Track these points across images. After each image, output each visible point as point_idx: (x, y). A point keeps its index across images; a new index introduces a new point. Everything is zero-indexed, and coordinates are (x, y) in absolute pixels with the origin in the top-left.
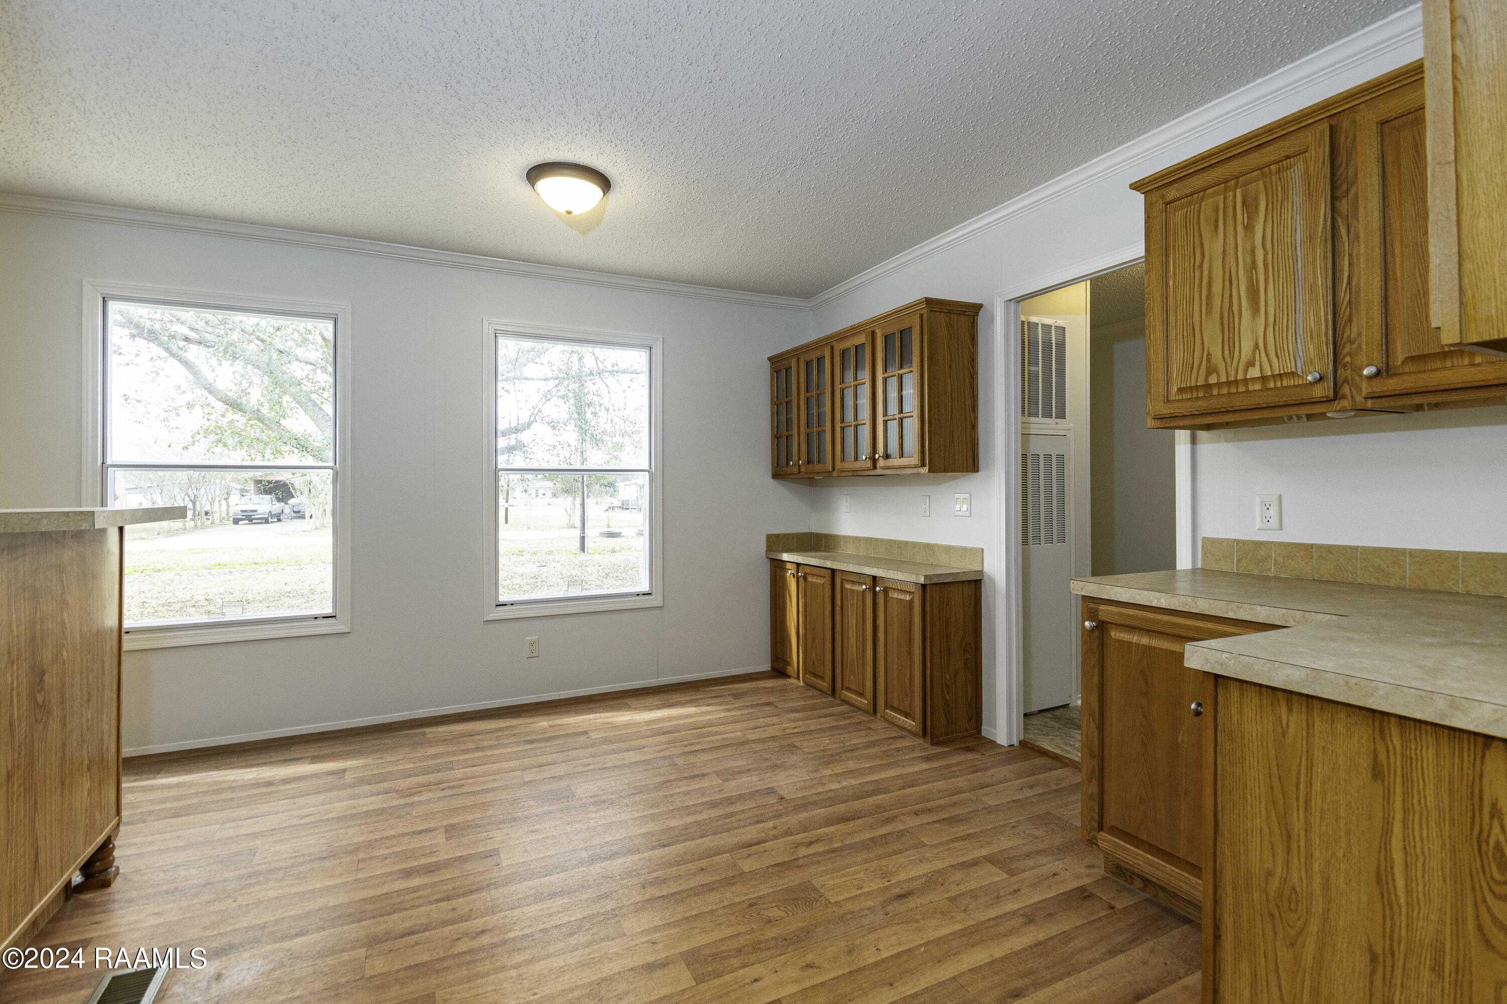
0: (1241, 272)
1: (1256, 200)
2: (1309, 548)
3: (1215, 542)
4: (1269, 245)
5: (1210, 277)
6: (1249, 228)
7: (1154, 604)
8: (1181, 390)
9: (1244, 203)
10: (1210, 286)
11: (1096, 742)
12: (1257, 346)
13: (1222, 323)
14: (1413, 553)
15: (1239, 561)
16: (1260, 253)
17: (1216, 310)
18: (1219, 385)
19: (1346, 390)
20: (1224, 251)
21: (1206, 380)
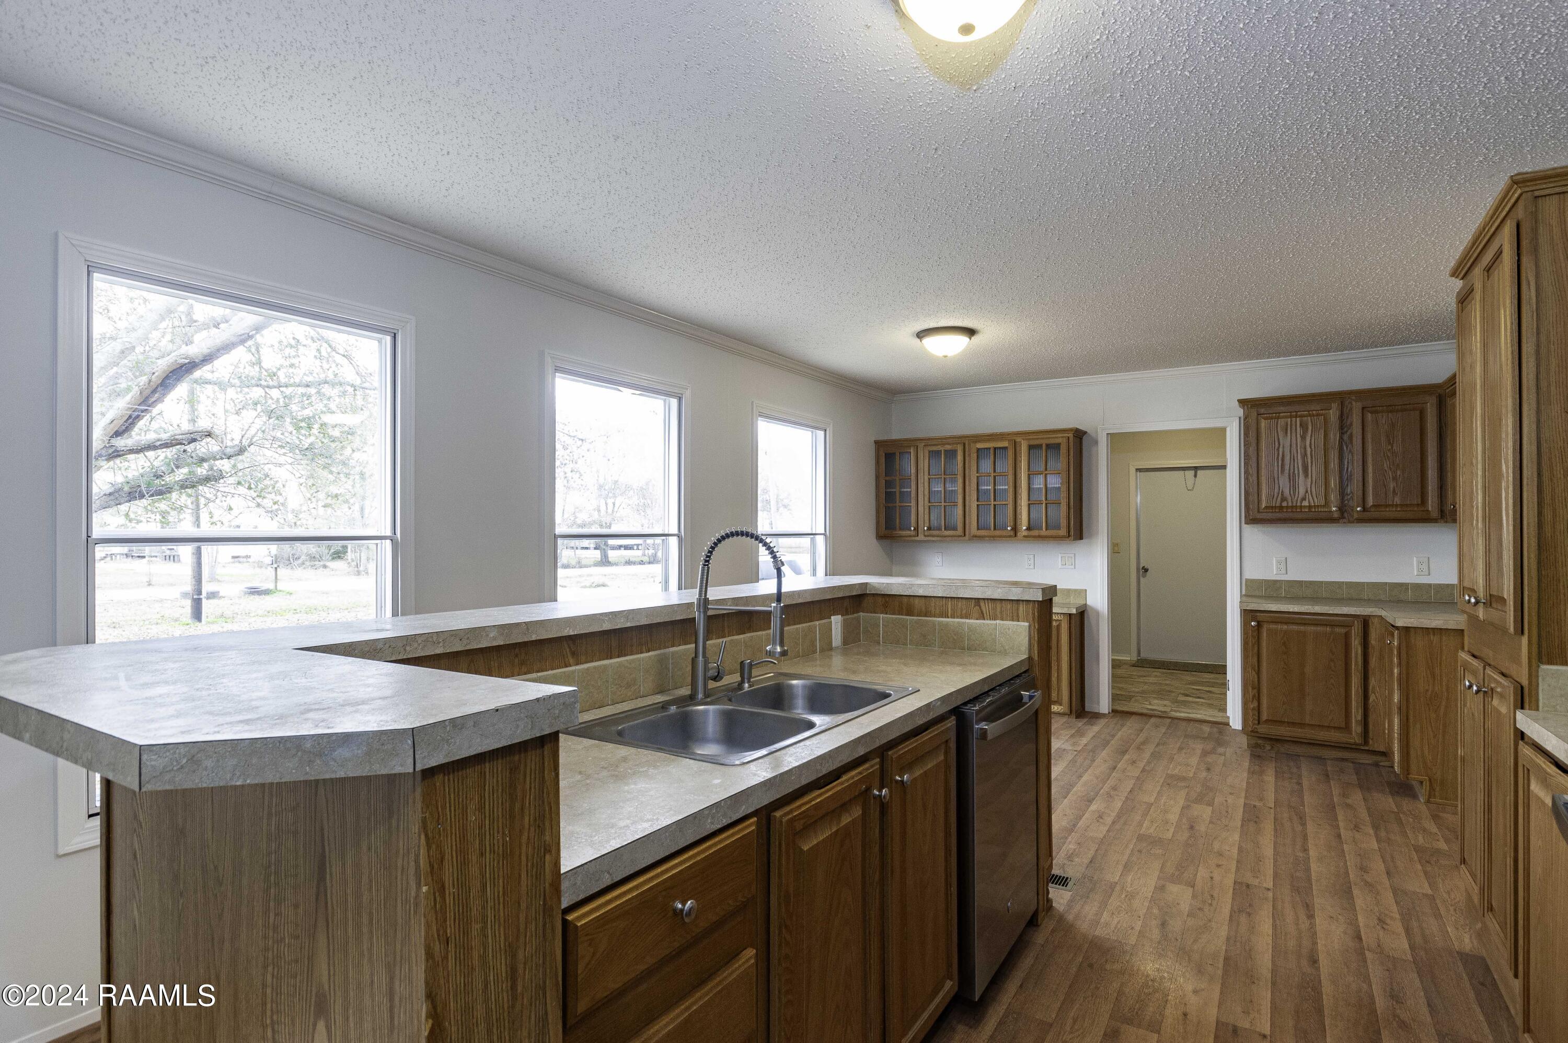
0: (1299, 457)
1: (1307, 425)
2: (1300, 583)
3: (1252, 581)
4: (1313, 447)
5: (1283, 455)
6: (1303, 438)
7: (1291, 610)
8: (1266, 507)
9: (1301, 425)
10: (1283, 460)
11: (1256, 680)
12: (1307, 492)
13: (1290, 478)
14: (1347, 583)
15: (1266, 590)
16: (1309, 450)
17: (1287, 471)
18: (1287, 507)
19: (1346, 515)
20: (1291, 445)
21: (1281, 504)
